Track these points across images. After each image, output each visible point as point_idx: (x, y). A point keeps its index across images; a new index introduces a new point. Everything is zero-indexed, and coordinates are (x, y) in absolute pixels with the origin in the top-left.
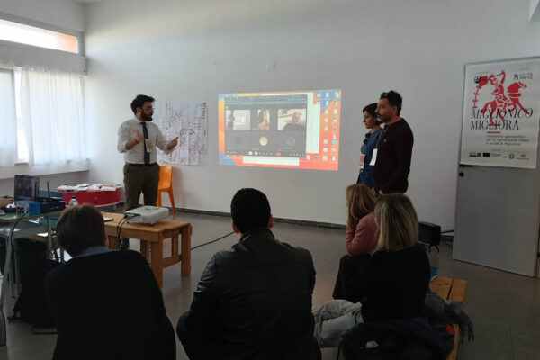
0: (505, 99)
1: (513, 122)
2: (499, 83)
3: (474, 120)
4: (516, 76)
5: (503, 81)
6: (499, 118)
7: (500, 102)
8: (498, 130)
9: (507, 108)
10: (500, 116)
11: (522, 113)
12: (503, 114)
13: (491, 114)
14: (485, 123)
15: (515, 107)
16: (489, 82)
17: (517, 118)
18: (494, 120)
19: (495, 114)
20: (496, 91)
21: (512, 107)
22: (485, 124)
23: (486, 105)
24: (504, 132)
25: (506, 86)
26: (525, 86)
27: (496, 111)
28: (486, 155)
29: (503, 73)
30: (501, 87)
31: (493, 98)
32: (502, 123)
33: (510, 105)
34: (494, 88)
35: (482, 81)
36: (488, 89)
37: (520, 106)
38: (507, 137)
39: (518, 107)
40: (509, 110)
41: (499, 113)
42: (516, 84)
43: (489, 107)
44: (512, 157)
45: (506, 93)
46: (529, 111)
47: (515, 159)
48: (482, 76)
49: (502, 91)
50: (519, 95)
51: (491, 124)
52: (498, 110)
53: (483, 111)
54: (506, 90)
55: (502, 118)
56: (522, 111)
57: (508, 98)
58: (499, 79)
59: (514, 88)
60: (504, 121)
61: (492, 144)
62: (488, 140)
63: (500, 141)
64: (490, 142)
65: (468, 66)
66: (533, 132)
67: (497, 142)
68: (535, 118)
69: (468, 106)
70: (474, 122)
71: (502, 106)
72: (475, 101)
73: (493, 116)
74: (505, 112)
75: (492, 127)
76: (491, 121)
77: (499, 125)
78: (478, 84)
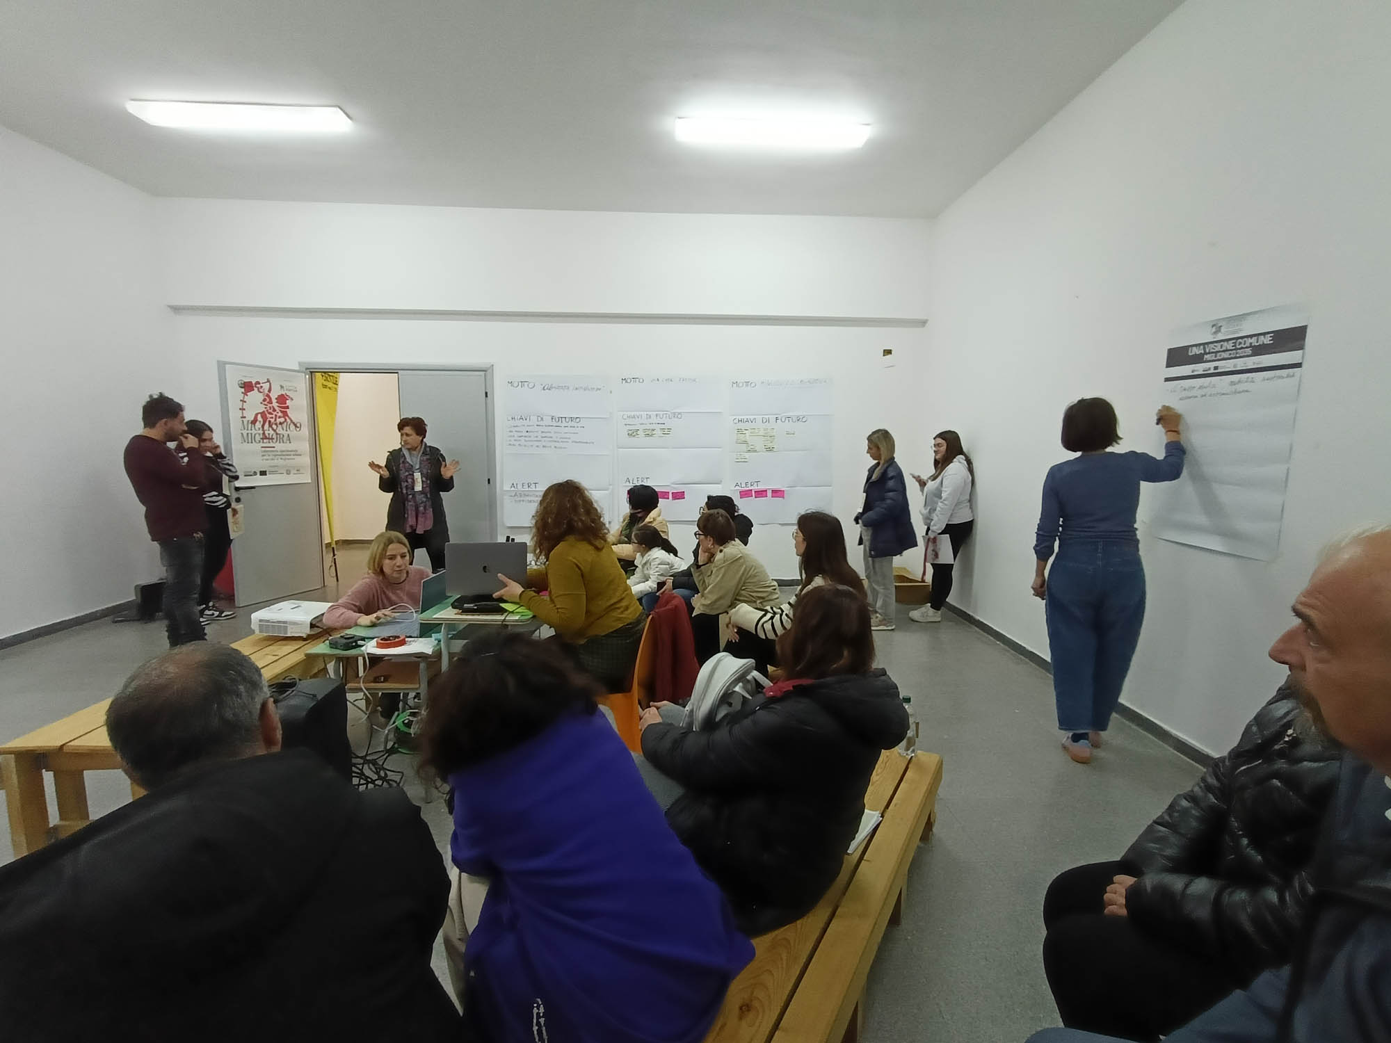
0: (274, 410)
1: (286, 436)
2: (266, 392)
3: (245, 432)
4: (282, 387)
5: (270, 391)
6: (272, 432)
7: (270, 413)
8: (271, 445)
10: (273, 429)
11: (292, 427)
12: (274, 427)
13: (263, 426)
14: (257, 435)
15: (286, 420)
16: (256, 389)
17: (289, 432)
18: (266, 432)
19: (267, 424)
20: (264, 400)
21: (282, 420)
22: (258, 438)
23: (257, 415)
24: (279, 446)
25: (274, 396)
26: (292, 399)
27: (267, 423)
28: (263, 473)
29: (268, 381)
30: (268, 396)
31: (262, 409)
32: (274, 436)
33: (280, 417)
34: (261, 397)
35: (248, 387)
36: (255, 397)
37: (290, 419)
38: (282, 451)
39: (288, 420)
40: (281, 423)
41: (270, 426)
42: (282, 395)
43: (259, 416)
44: (288, 473)
45: (275, 404)
46: (298, 425)
47: (291, 475)
48: (247, 380)
49: (271, 402)
50: (288, 407)
51: (265, 437)
52: (270, 422)
53: (254, 422)
54: (274, 401)
55: (275, 431)
56: (292, 425)
57: (277, 408)
58: (266, 386)
59: (282, 399)
60: (277, 434)
61: (267, 460)
62: (263, 456)
63: (275, 455)
64: (265, 457)
65: (227, 366)
66: (305, 447)
67: (271, 457)
68: (305, 431)
69: (234, 415)
70: (245, 435)
71: (272, 418)
72: (243, 409)
73: (265, 429)
74: (276, 424)
75: (265, 441)
76: (264, 434)
77: (272, 439)
78: (243, 390)
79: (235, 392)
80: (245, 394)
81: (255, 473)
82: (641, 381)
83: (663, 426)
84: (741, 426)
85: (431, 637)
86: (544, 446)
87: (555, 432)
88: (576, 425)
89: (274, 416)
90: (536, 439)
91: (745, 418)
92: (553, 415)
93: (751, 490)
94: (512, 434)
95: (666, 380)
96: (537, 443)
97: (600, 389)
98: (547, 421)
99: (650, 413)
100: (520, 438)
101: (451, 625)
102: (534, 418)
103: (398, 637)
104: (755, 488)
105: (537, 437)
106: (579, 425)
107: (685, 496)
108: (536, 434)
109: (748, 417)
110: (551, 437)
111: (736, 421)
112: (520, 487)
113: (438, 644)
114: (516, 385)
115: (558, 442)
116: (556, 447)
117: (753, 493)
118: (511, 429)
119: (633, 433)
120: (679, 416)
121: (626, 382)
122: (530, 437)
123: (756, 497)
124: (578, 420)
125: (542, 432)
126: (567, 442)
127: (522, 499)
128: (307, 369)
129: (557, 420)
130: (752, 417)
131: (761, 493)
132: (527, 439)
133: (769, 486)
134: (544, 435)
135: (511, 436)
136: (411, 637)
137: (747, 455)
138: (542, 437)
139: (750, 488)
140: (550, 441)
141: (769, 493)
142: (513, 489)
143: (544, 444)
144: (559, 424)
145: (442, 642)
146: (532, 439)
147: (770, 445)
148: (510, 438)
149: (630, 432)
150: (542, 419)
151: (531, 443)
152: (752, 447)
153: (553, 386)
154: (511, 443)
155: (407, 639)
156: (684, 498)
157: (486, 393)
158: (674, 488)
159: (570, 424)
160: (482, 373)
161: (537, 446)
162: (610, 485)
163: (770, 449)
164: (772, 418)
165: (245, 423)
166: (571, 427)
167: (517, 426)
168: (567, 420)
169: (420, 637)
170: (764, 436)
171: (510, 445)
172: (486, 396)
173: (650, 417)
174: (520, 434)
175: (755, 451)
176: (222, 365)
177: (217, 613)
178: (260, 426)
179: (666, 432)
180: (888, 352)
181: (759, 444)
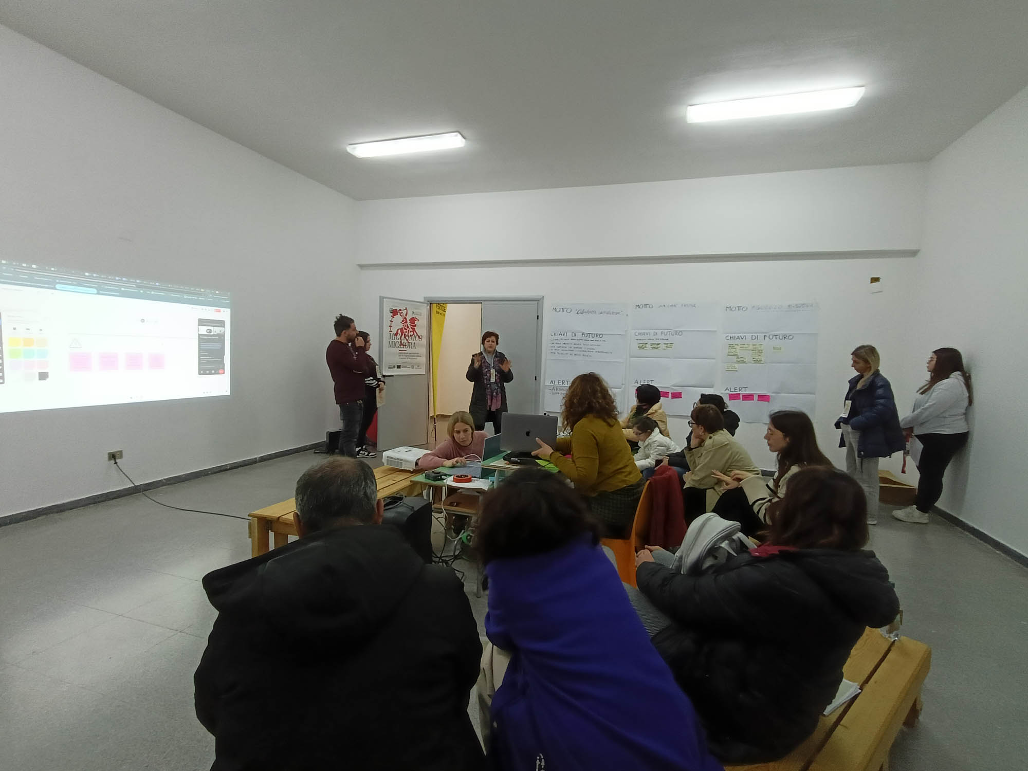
0: (408, 327)
1: (413, 344)
2: (404, 316)
3: (391, 341)
4: (413, 313)
5: (406, 315)
6: (405, 341)
7: (406, 329)
8: (405, 349)
9: (410, 334)
11: (417, 338)
13: (401, 337)
16: (399, 314)
17: (415, 341)
20: (403, 321)
22: (398, 344)
24: (409, 350)
25: (408, 318)
26: (418, 320)
28: (399, 367)
29: (406, 309)
30: (405, 318)
31: (401, 326)
32: (407, 344)
33: (411, 332)
34: (401, 319)
35: (394, 312)
36: (398, 318)
37: (416, 333)
38: (410, 353)
39: (415, 334)
40: (411, 336)
41: (405, 337)
42: (413, 318)
43: (399, 331)
44: (413, 367)
45: (409, 324)
46: (421, 337)
47: (414, 369)
48: (394, 308)
49: (406, 322)
50: (415, 326)
51: (401, 344)
52: (405, 334)
53: (396, 335)
54: (408, 321)
55: (407, 340)
57: (409, 326)
58: (405, 312)
59: (413, 320)
61: (401, 358)
62: (399, 356)
63: (406, 356)
64: (400, 357)
65: (385, 299)
66: (423, 351)
67: (404, 357)
68: (424, 341)
69: (386, 329)
70: (391, 342)
71: (406, 332)
72: (391, 326)
73: (402, 338)
74: (408, 336)
75: (402, 346)
76: (401, 342)
77: (405, 345)
78: (392, 314)
79: (387, 315)
80: (393, 317)
81: (394, 367)
82: (651, 306)
83: (666, 341)
84: (732, 342)
85: (488, 479)
86: (575, 355)
87: (584, 345)
88: (600, 339)
89: (407, 331)
90: (570, 349)
91: (736, 335)
92: (584, 332)
93: (739, 394)
94: (553, 345)
95: (671, 306)
96: (571, 352)
97: (618, 313)
98: (579, 336)
99: (656, 331)
100: (559, 348)
101: (502, 472)
102: (569, 334)
103: (467, 476)
104: (743, 392)
105: (571, 347)
106: (602, 339)
107: (682, 396)
108: (570, 346)
109: (739, 335)
110: (581, 348)
111: (729, 338)
112: (557, 383)
113: (492, 484)
114: (558, 310)
115: (585, 351)
116: (584, 355)
117: (741, 396)
118: (553, 342)
119: (642, 347)
120: (680, 333)
121: (639, 307)
122: (566, 347)
123: (743, 400)
124: (601, 336)
125: (575, 344)
126: (592, 352)
127: (558, 392)
128: (428, 301)
129: (586, 335)
130: (742, 335)
131: (748, 397)
132: (563, 349)
133: (756, 392)
134: (576, 346)
135: (552, 347)
136: (475, 477)
137: (737, 365)
138: (575, 348)
139: (738, 392)
140: (580, 351)
141: (756, 398)
142: (552, 384)
143: (577, 353)
144: (587, 338)
145: (495, 483)
146: (567, 349)
147: (757, 358)
148: (552, 348)
149: (641, 345)
150: (575, 335)
151: (567, 352)
152: (742, 359)
153: (585, 311)
154: (552, 351)
155: (472, 479)
156: (681, 398)
157: (538, 316)
158: (672, 389)
159: (596, 338)
160: (536, 302)
161: (571, 354)
162: (623, 385)
163: (756, 362)
164: (761, 336)
165: (392, 335)
166: (596, 341)
167: (557, 340)
168: (593, 335)
169: (481, 478)
170: (752, 350)
171: (552, 353)
172: (538, 318)
173: (656, 333)
174: (559, 345)
175: (745, 362)
176: (382, 299)
177: (367, 453)
178: (399, 337)
179: (669, 345)
180: (875, 280)
181: (748, 356)
